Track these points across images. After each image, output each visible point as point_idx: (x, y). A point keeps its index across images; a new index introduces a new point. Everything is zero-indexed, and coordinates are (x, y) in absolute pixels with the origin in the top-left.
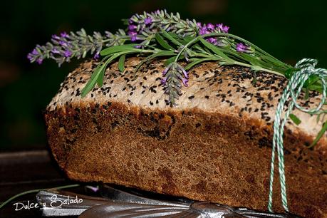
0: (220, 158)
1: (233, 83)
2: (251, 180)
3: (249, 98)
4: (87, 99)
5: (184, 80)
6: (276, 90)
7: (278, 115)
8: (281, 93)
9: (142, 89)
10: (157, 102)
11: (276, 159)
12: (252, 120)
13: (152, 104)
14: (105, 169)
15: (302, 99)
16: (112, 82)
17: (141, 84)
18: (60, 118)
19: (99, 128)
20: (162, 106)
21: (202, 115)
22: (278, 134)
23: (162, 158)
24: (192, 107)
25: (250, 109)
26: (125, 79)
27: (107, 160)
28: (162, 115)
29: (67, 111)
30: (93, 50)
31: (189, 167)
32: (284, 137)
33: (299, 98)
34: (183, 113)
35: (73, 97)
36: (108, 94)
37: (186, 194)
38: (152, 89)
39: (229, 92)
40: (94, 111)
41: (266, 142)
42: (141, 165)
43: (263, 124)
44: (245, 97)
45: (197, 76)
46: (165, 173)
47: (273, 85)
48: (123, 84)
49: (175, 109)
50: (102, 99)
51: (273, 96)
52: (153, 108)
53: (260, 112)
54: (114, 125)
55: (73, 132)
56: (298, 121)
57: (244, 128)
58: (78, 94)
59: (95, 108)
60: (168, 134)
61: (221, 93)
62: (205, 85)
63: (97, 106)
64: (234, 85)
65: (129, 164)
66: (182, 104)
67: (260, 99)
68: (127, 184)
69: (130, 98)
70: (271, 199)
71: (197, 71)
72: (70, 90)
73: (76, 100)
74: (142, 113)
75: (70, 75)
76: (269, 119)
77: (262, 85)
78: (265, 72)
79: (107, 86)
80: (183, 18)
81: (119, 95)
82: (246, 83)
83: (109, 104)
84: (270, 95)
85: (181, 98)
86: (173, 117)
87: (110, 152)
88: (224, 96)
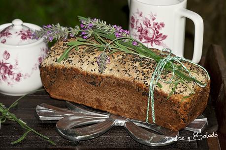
0: (124, 98)
1: (131, 64)
2: (138, 109)
3: (138, 72)
4: (61, 64)
5: (108, 61)
6: (151, 69)
7: (151, 82)
8: (154, 71)
9: (88, 63)
10: (95, 70)
11: (150, 101)
12: (139, 84)
13: (92, 71)
14: (69, 96)
15: (163, 74)
16: (73, 57)
17: (87, 60)
18: (47, 72)
19: (66, 78)
20: (97, 72)
21: (116, 79)
22: (151, 91)
23: (96, 94)
24: (111, 75)
25: (139, 79)
26: (80, 56)
27: (70, 92)
28: (97, 76)
29: (51, 69)
30: (64, 36)
31: (109, 99)
32: (154, 93)
33: (162, 74)
34: (107, 77)
35: (54, 62)
36: (71, 63)
37: (108, 111)
38: (92, 63)
39: (129, 69)
40: (64, 70)
41: (146, 93)
42: (86, 96)
43: (145, 86)
44: (136, 72)
45: (114, 58)
46: (98, 100)
47: (150, 66)
48: (78, 59)
49: (103, 75)
50: (68, 66)
51: (149, 72)
52: (93, 72)
53: (143, 80)
54: (74, 78)
55: (54, 78)
56: (161, 86)
57: (135, 87)
58: (56, 61)
59: (65, 69)
60: (99, 84)
61: (125, 69)
62: (118, 64)
63: (66, 68)
64: (131, 65)
65: (81, 95)
66: (107, 72)
67: (143, 74)
68: (80, 103)
69: (82, 66)
70: (147, 118)
71: (114, 55)
72: (53, 58)
73: (56, 64)
74: (87, 74)
75: (52, 48)
76: (147, 84)
77: (145, 66)
78: (146, 58)
79: (71, 59)
80: (108, 24)
81: (76, 65)
82: (137, 64)
83: (72, 68)
84: (148, 72)
85: (106, 70)
86: (102, 78)
87: (71, 89)
88: (126, 71)
